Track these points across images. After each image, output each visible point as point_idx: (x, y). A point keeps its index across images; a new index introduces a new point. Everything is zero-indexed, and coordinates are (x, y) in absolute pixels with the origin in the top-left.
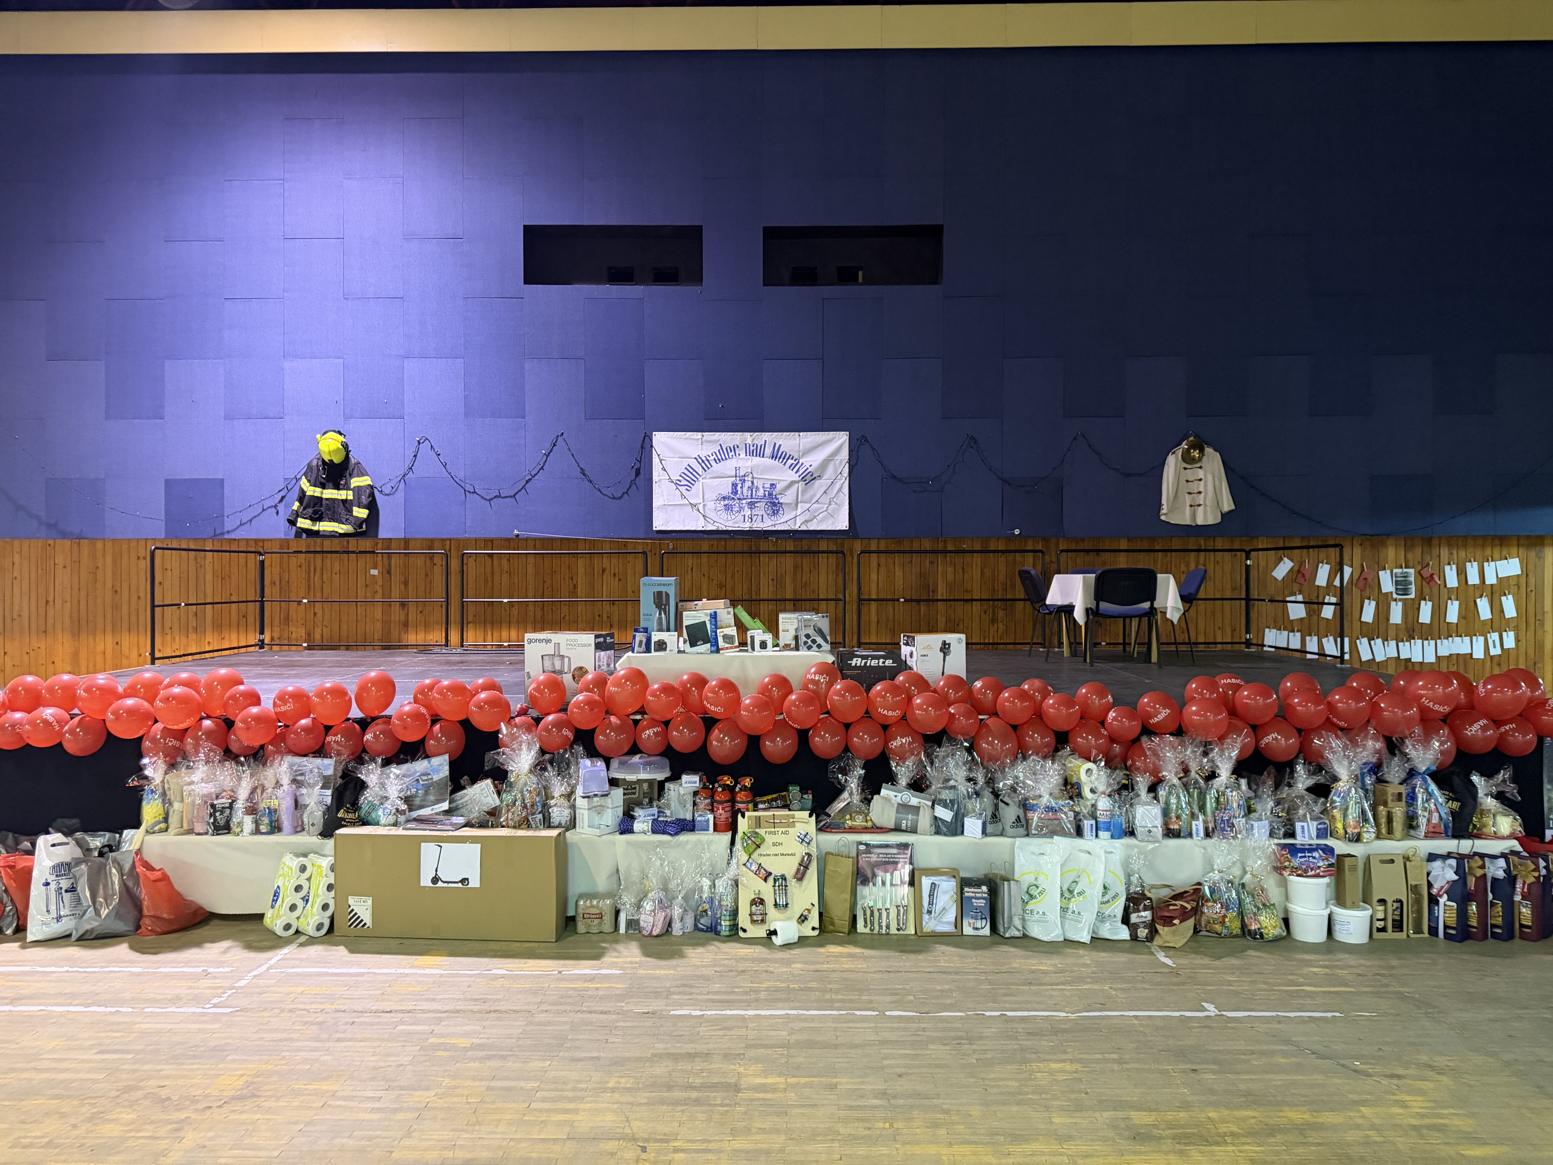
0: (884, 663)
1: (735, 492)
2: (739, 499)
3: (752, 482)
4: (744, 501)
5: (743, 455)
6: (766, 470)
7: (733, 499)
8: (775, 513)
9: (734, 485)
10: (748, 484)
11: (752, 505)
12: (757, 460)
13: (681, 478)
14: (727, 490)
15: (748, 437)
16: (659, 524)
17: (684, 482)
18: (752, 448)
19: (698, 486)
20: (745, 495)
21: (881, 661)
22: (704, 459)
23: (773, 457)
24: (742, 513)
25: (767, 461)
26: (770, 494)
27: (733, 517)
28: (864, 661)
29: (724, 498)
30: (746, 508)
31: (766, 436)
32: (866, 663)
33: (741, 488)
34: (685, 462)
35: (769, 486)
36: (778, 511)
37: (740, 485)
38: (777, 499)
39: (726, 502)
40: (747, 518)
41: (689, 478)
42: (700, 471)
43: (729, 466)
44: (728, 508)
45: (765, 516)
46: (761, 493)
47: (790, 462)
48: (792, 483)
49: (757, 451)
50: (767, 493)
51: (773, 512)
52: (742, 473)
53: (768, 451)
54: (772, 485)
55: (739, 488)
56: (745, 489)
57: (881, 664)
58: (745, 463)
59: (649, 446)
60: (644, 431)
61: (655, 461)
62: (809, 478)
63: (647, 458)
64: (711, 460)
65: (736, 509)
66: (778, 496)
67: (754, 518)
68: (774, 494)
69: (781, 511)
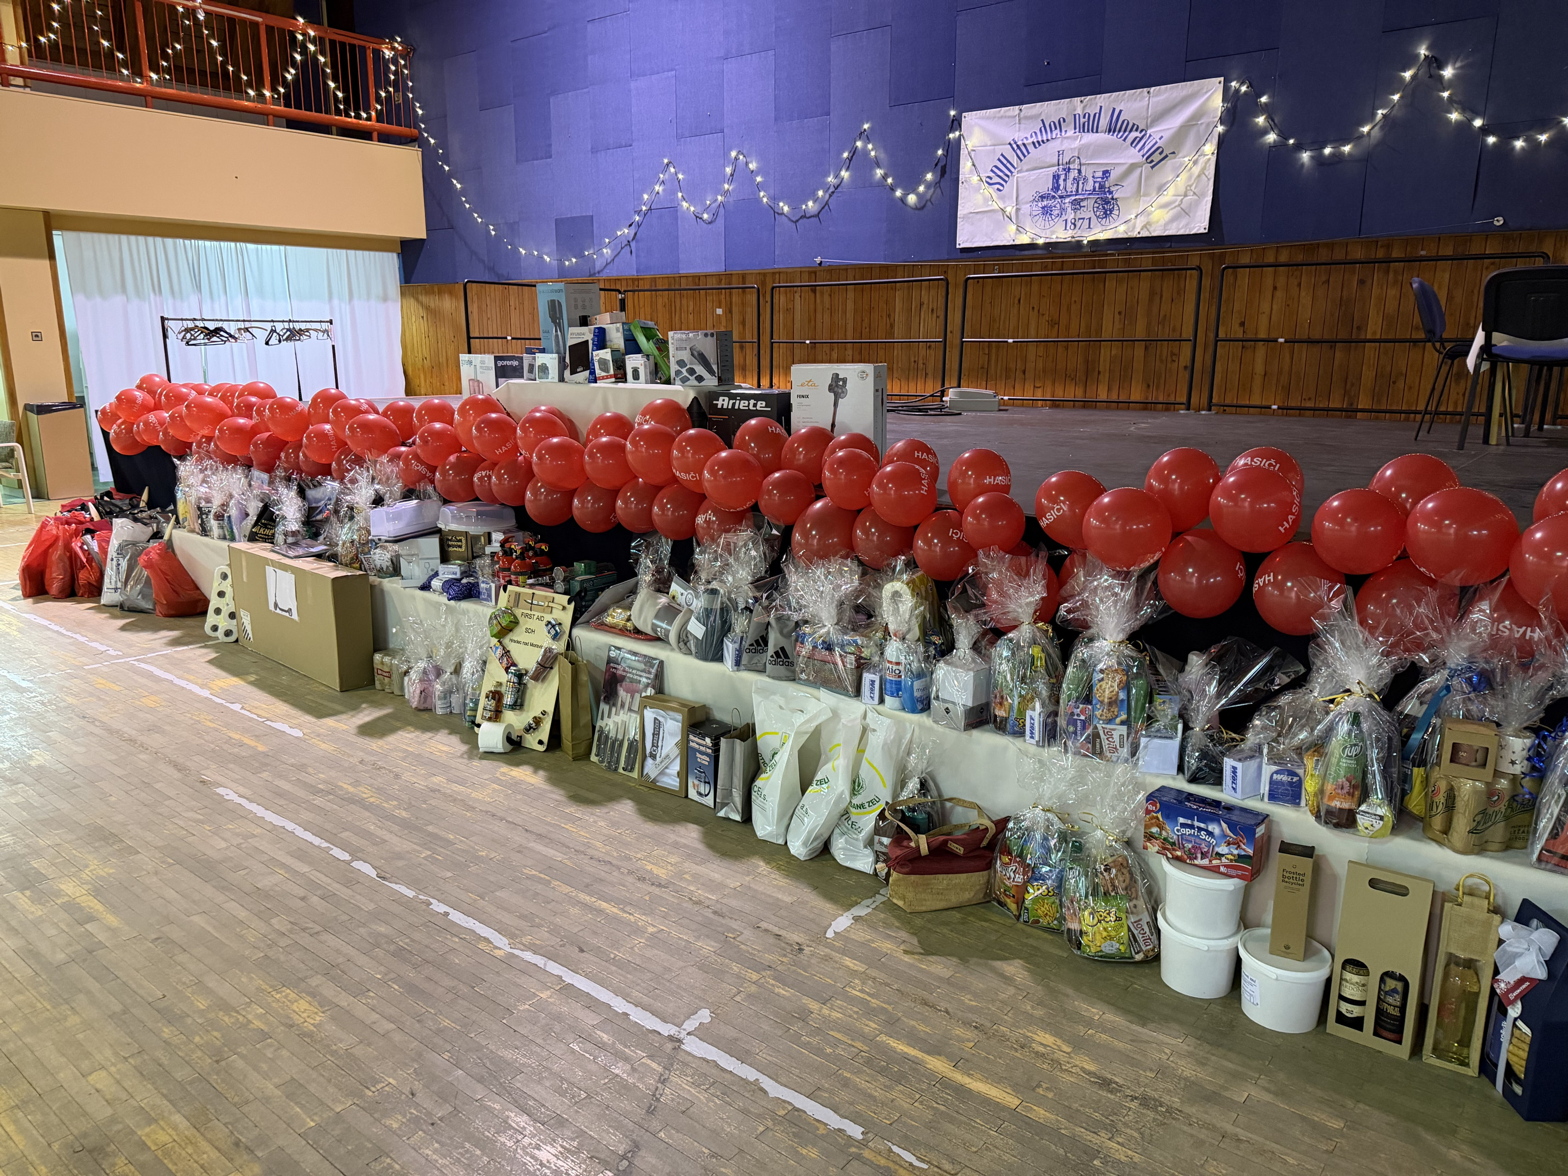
0: (755, 405)
1: (1056, 188)
3: (1080, 171)
4: (1067, 200)
5: (1070, 133)
6: (1100, 150)
7: (1054, 197)
8: (1107, 213)
9: (1056, 177)
10: (1074, 174)
11: (1077, 204)
12: (1089, 138)
13: (992, 174)
14: (1046, 186)
15: (1077, 105)
16: (966, 238)
17: (996, 180)
18: (1082, 120)
19: (1013, 182)
20: (1069, 190)
21: (752, 402)
22: (1020, 143)
23: (1110, 130)
24: (1064, 217)
25: (1102, 137)
26: (1102, 187)
27: (1052, 223)
28: (731, 402)
29: (1042, 197)
30: (1069, 209)
31: (1103, 101)
32: (734, 404)
33: (1065, 180)
34: (1000, 150)
35: (1100, 174)
36: (1111, 211)
37: (1063, 177)
38: (1111, 193)
39: (1045, 203)
40: (1069, 224)
41: (1001, 174)
42: (1015, 160)
43: (1048, 153)
44: (1046, 211)
45: (1094, 219)
46: (1089, 186)
47: (1134, 134)
48: (1133, 167)
49: (1090, 124)
50: (1097, 185)
51: (1105, 213)
52: (1066, 159)
53: (1104, 122)
55: (1061, 182)
56: (1069, 182)
57: (751, 407)
59: (957, 133)
60: (952, 113)
61: (963, 153)
62: (1156, 157)
63: (954, 150)
64: (1029, 144)
65: (1056, 212)
66: (1112, 189)
67: (1078, 224)
68: (1107, 185)
69: (1116, 212)
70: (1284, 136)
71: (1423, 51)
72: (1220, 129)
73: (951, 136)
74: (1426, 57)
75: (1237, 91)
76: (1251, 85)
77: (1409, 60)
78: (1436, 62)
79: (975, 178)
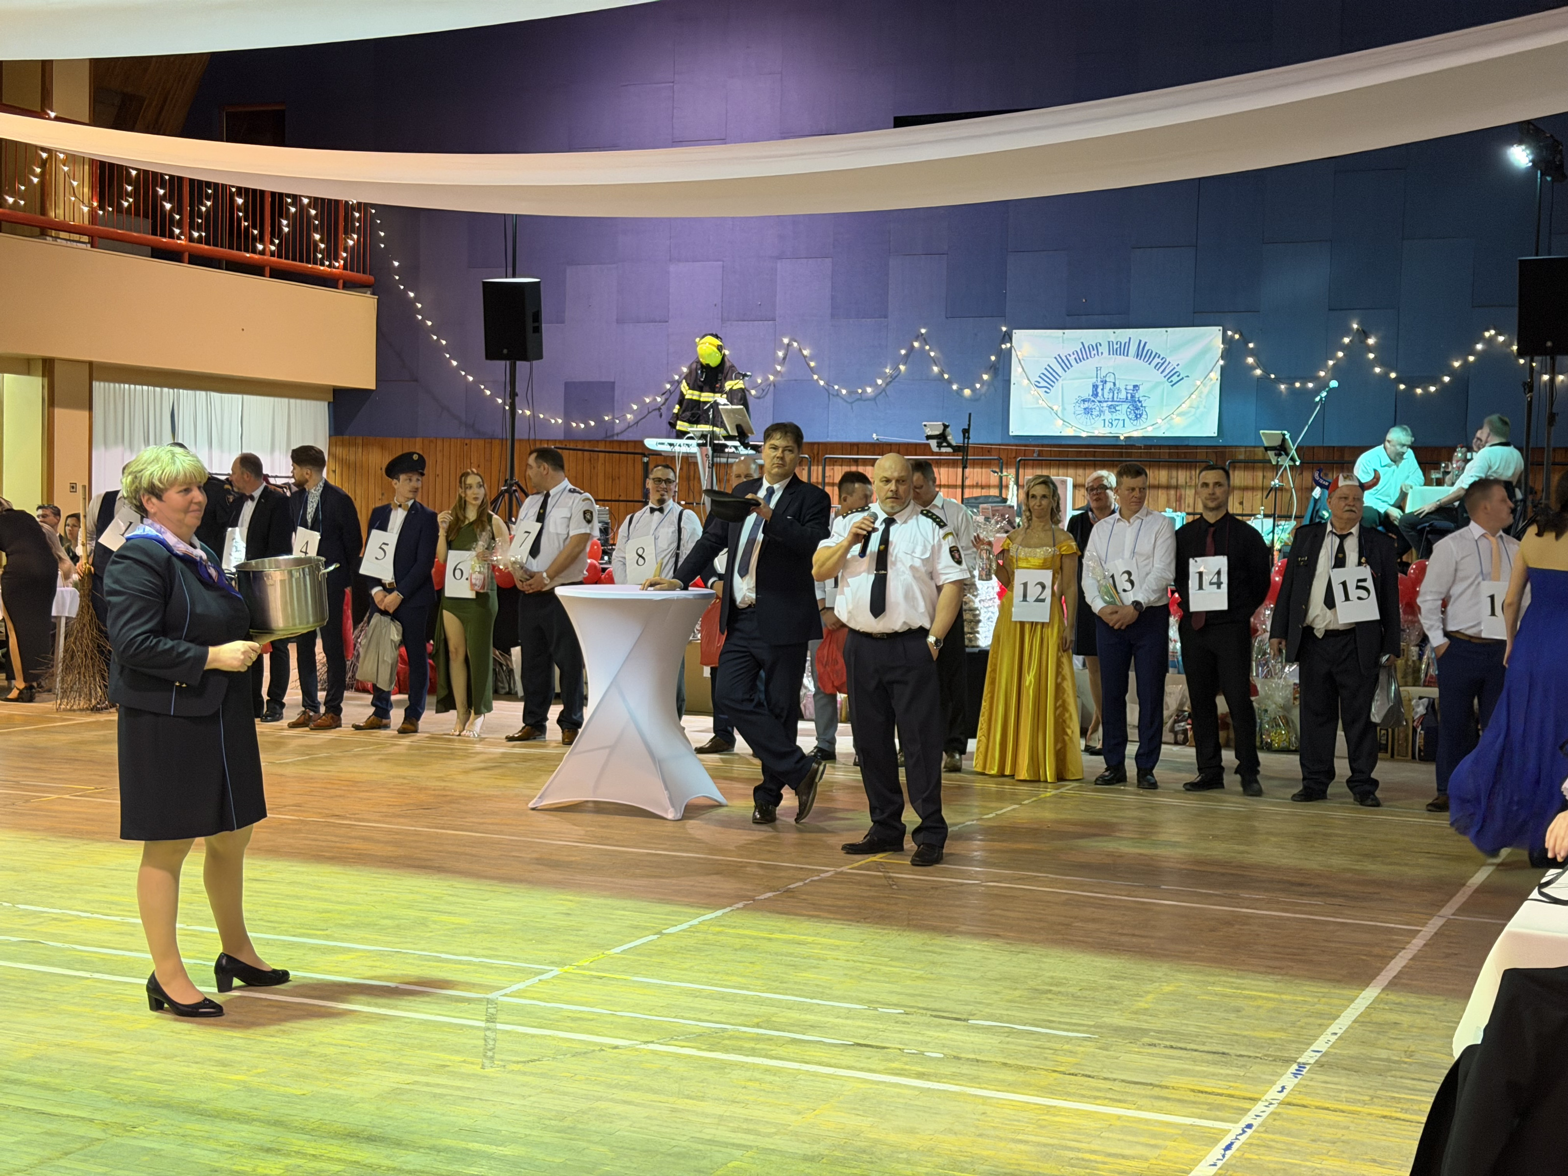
2: (1100, 402)
3: (1114, 384)
4: (1105, 404)
5: (1106, 353)
6: (1130, 370)
7: (1093, 401)
8: (1138, 417)
9: (1095, 387)
10: (1109, 385)
12: (1121, 360)
13: (1040, 380)
14: (1088, 392)
15: (1112, 335)
16: (1015, 428)
17: (1043, 384)
18: (1115, 346)
19: (1058, 385)
20: (1106, 396)
22: (1064, 358)
23: (1138, 355)
24: (1102, 417)
25: (1131, 360)
26: (1133, 397)
27: (1093, 421)
29: (1084, 401)
30: (1107, 412)
31: (1131, 333)
33: (1103, 389)
34: (1046, 361)
35: (1132, 388)
36: (1141, 415)
37: (1100, 387)
38: (1140, 402)
39: (1086, 405)
40: (1107, 423)
41: (1048, 380)
42: (1060, 370)
43: (1089, 366)
44: (1087, 411)
45: (1127, 420)
46: (1123, 395)
47: (1156, 360)
48: (1158, 384)
49: (1121, 350)
50: (1129, 396)
51: (1136, 416)
52: (1103, 374)
53: (1133, 349)
54: (1135, 386)
55: (1099, 390)
56: (1106, 391)
58: (1108, 363)
59: (1009, 345)
60: (1004, 329)
61: (1014, 360)
62: (1175, 379)
63: (1006, 358)
64: (1072, 359)
65: (1095, 413)
66: (1141, 399)
67: (1115, 423)
68: (1137, 396)
69: (1144, 416)
70: (1267, 372)
71: (1355, 326)
72: (1221, 362)
73: (1003, 346)
74: (1358, 330)
75: (1232, 337)
76: (1241, 335)
77: (1348, 331)
78: (1364, 334)
79: (1026, 381)
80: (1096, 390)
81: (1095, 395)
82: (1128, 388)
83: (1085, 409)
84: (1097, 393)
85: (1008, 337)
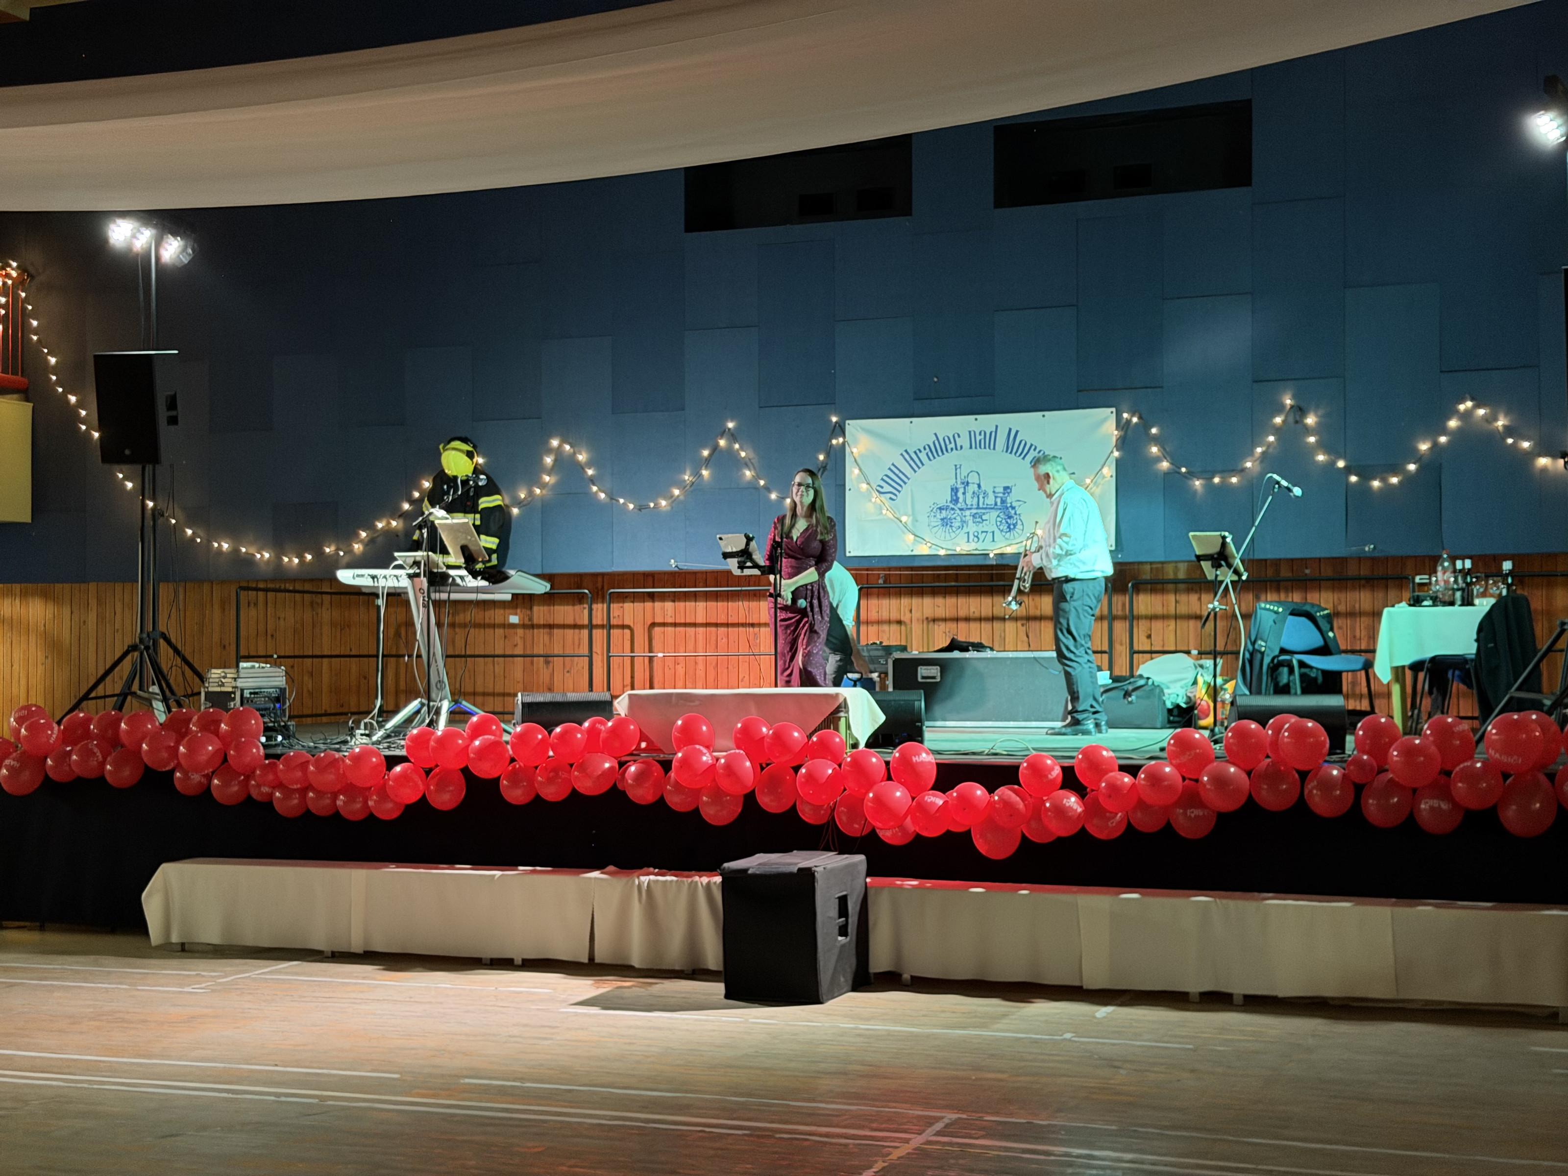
2: (961, 509)
3: (979, 486)
4: (968, 513)
5: (966, 447)
7: (953, 509)
8: (1011, 528)
9: (955, 490)
10: (972, 488)
13: (883, 483)
14: (944, 498)
15: (974, 422)
16: (856, 546)
18: (978, 438)
19: (906, 491)
20: (969, 502)
22: (913, 455)
24: (965, 529)
25: (1000, 455)
26: (1003, 502)
27: (953, 535)
29: (941, 509)
30: (970, 522)
31: (997, 420)
33: (964, 493)
34: (890, 459)
35: (1001, 490)
36: (1015, 525)
37: (961, 491)
38: (1013, 508)
39: (944, 514)
40: (971, 537)
42: (908, 471)
43: (947, 464)
44: (945, 522)
45: (997, 532)
46: (990, 501)
50: (999, 500)
51: (1009, 527)
52: (964, 473)
53: (1001, 440)
54: (1006, 488)
55: (960, 494)
56: (969, 495)
58: (969, 459)
59: (841, 440)
60: (834, 419)
61: (849, 459)
63: (838, 457)
64: (923, 456)
65: (956, 524)
66: (1014, 504)
67: (981, 537)
68: (1009, 500)
69: (1019, 526)
70: (1174, 463)
71: (1288, 402)
72: (1116, 454)
73: (834, 442)
74: (1292, 407)
75: (1129, 422)
76: (1140, 418)
77: (1279, 409)
78: (1300, 411)
79: (864, 486)
80: (956, 494)
81: (956, 501)
82: (997, 490)
83: (942, 519)
84: (958, 499)
85: (840, 429)
